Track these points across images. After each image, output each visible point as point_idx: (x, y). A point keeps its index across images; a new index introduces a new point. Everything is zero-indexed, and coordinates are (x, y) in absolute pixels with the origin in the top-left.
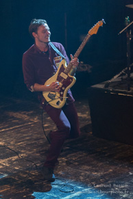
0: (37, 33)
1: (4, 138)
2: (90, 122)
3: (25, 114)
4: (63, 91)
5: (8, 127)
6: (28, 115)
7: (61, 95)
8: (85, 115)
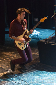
0: (20, 14)
1: (1, 64)
2: (39, 57)
3: (10, 53)
4: (26, 43)
5: (3, 59)
6: (12, 54)
7: (25, 45)
8: (36, 54)
